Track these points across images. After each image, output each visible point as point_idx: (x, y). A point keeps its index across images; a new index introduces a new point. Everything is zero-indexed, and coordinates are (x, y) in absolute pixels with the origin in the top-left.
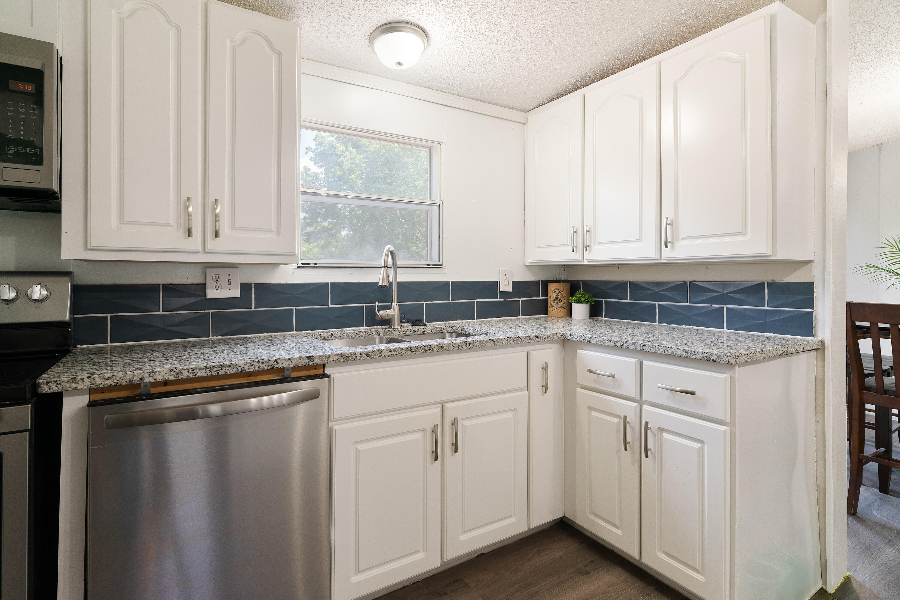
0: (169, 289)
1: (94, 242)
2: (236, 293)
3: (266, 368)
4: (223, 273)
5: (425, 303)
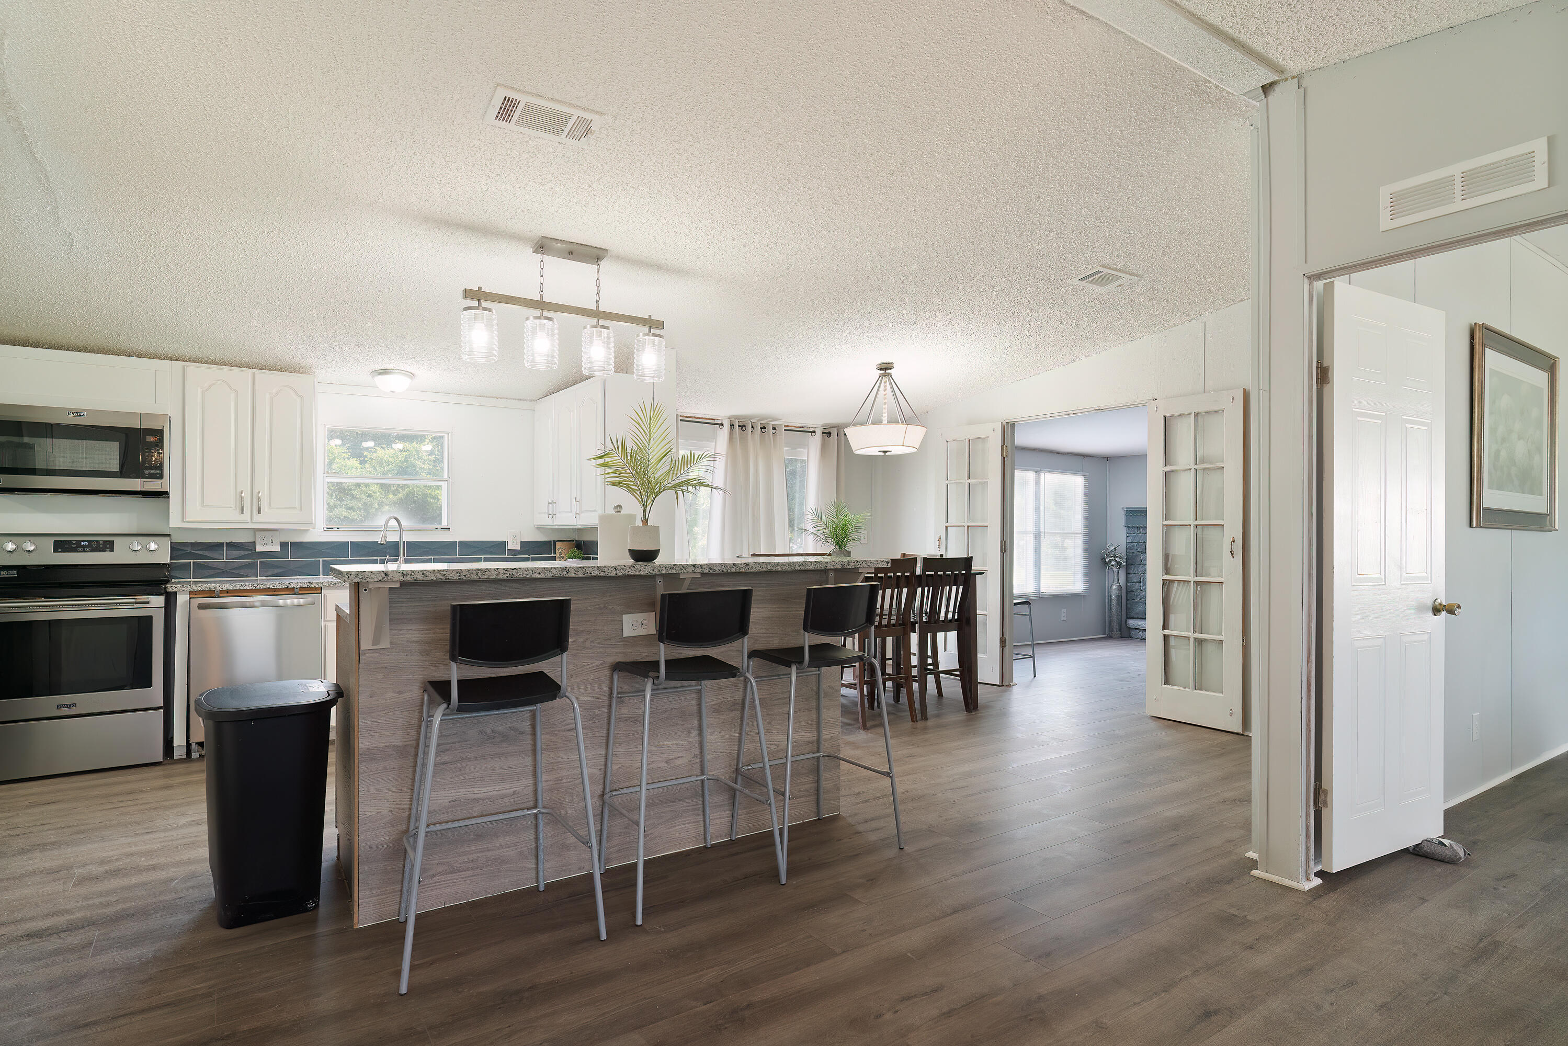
0: (231, 545)
1: (187, 518)
2: (277, 548)
3: (283, 587)
4: (268, 535)
5: (433, 557)
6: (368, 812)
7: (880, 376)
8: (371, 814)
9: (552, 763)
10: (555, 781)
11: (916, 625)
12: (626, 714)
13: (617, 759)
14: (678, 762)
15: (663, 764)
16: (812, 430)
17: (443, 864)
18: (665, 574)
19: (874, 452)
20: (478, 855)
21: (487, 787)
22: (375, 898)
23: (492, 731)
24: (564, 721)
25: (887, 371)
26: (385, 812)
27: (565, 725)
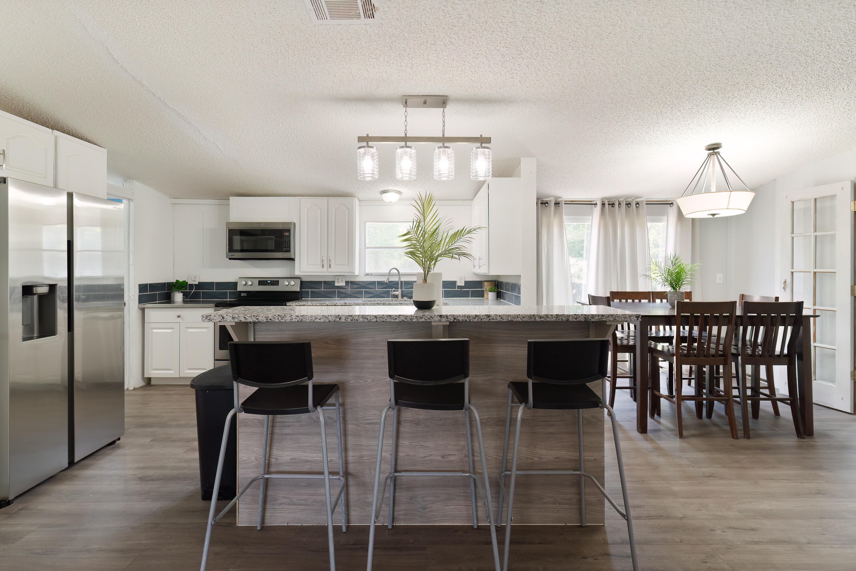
0: (325, 282)
1: (303, 270)
2: (344, 284)
4: (340, 278)
6: (244, 457)
7: (708, 156)
8: (245, 458)
9: (356, 445)
10: (358, 457)
11: (739, 357)
12: (410, 418)
13: (404, 449)
14: (452, 458)
15: (439, 458)
16: (670, 202)
17: (286, 498)
18: (416, 322)
19: (704, 215)
20: (308, 497)
21: (313, 453)
22: (247, 510)
23: (317, 417)
24: (364, 417)
25: (715, 151)
26: (253, 459)
27: (365, 420)
